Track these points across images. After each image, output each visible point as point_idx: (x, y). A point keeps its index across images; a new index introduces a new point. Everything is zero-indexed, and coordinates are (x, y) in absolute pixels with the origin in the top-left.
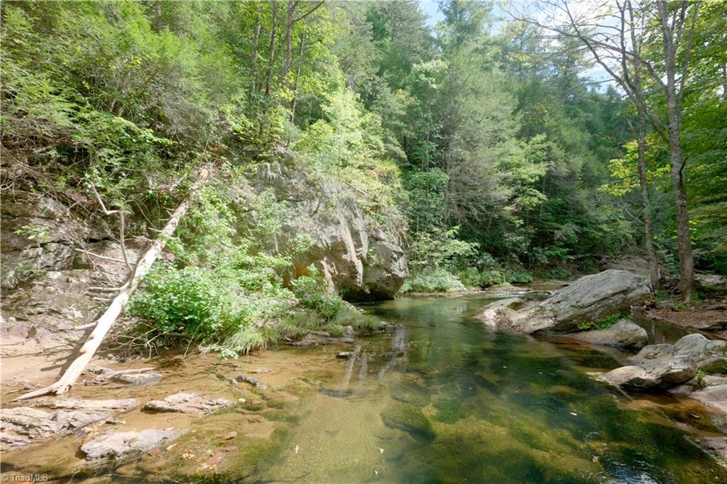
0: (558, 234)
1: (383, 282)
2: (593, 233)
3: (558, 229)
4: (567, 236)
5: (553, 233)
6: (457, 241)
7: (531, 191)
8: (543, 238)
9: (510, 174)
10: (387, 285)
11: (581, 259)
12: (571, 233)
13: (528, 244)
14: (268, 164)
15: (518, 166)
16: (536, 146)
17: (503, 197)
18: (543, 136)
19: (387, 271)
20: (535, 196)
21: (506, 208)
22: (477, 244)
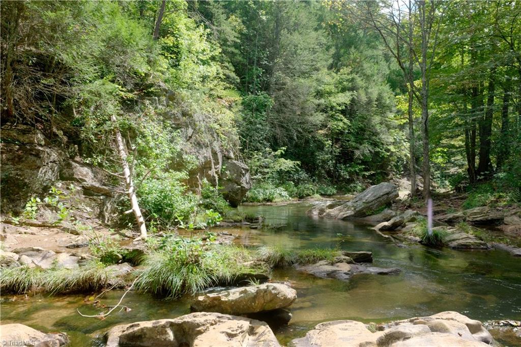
0: (357, 153)
1: (234, 192)
2: (383, 153)
3: (357, 149)
4: (363, 155)
5: (353, 152)
6: (283, 160)
7: (338, 116)
8: (346, 157)
9: (322, 101)
10: (237, 194)
11: (373, 175)
12: (366, 152)
13: (334, 162)
14: (156, 98)
15: (330, 93)
16: (344, 77)
17: (318, 122)
18: (349, 69)
19: (237, 184)
20: (341, 120)
21: (320, 131)
22: (298, 162)
